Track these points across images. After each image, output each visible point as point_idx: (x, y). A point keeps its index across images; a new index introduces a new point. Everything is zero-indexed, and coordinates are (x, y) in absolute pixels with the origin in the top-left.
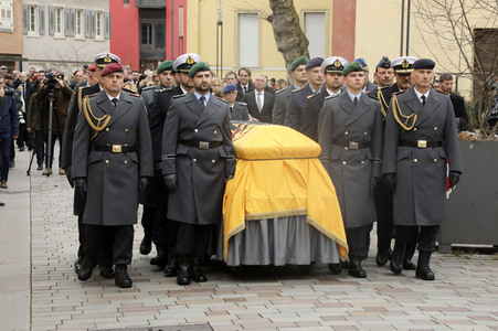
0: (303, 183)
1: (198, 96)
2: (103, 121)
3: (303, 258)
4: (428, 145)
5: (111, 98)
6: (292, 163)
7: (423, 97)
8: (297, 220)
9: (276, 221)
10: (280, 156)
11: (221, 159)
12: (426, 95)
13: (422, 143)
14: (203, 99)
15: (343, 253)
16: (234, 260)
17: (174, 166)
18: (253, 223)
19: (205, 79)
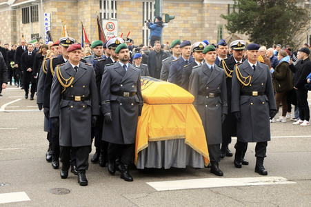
0: (183, 119)
1: (122, 65)
2: (69, 81)
3: (181, 164)
4: (259, 94)
5: (74, 66)
6: (176, 106)
7: (254, 66)
8: (179, 141)
9: (166, 142)
10: (170, 102)
11: (136, 103)
12: (256, 65)
13: (255, 93)
14: (125, 66)
15: (206, 162)
16: (141, 165)
17: (109, 107)
18: (153, 143)
19: (126, 53)
